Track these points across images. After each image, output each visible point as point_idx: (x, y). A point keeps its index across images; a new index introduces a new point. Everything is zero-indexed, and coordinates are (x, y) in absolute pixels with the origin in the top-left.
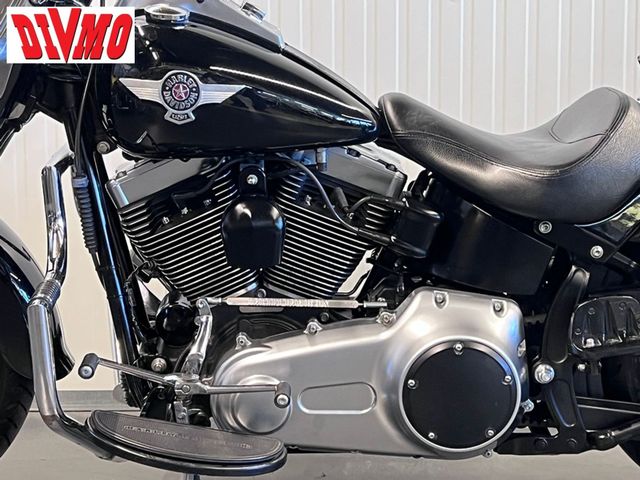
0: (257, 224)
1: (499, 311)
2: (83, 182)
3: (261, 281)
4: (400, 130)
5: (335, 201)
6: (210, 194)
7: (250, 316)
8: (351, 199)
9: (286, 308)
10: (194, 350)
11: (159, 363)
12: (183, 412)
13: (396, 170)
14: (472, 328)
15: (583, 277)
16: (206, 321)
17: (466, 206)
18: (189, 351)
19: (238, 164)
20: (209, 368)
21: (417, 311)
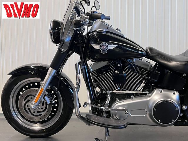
0: (120, 75)
1: (174, 94)
2: (83, 66)
3: (120, 87)
4: (151, 54)
5: (137, 70)
6: (110, 69)
7: (119, 95)
8: (140, 70)
9: (126, 93)
10: (107, 102)
11: (99, 105)
12: (105, 115)
13: (150, 63)
14: (168, 97)
16: (109, 95)
17: (166, 71)
18: (106, 102)
19: (116, 62)
20: (110, 106)
21: (156, 94)
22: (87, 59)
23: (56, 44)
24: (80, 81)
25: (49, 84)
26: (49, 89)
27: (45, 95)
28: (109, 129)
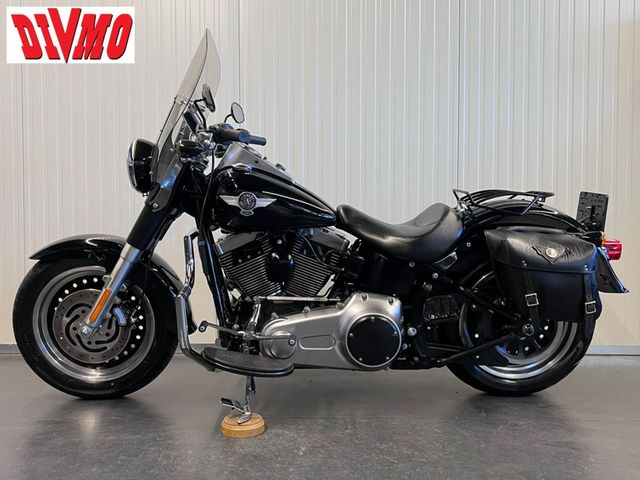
0: (281, 262)
1: (391, 303)
2: (203, 243)
3: (283, 288)
4: (346, 221)
5: (317, 252)
6: (261, 249)
7: (278, 305)
8: (324, 252)
9: (294, 301)
10: (252, 320)
11: (236, 326)
12: (247, 349)
13: (344, 239)
14: (379, 309)
15: (429, 287)
16: (258, 306)
17: (376, 255)
18: (250, 320)
19: (273, 235)
20: (259, 328)
21: (354, 302)
22: (212, 227)
23: (143, 192)
24: (193, 273)
25: (124, 280)
26: (124, 293)
27: (115, 306)
28: (255, 378)
